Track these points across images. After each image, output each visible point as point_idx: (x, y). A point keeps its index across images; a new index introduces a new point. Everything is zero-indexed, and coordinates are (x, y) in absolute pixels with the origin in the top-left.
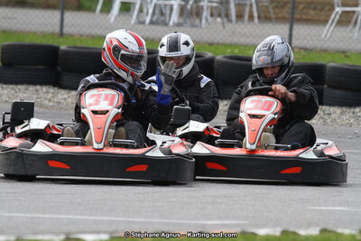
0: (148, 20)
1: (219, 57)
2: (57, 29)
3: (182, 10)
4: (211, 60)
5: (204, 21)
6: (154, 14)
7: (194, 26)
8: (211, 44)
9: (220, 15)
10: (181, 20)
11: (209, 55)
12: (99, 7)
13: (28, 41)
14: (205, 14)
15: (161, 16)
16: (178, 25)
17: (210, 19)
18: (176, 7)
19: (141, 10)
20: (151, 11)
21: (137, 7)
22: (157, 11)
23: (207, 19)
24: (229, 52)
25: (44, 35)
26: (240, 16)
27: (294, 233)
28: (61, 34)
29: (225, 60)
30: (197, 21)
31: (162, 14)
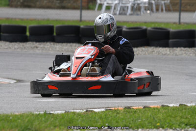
0: (118, 13)
1: (149, 28)
2: (79, 18)
3: (133, 8)
4: (146, 30)
5: (142, 13)
6: (120, 10)
7: (138, 15)
8: (145, 23)
9: (149, 10)
10: (132, 12)
11: (144, 27)
12: (96, 8)
13: (67, 24)
14: (142, 9)
15: (123, 11)
16: (131, 15)
17: (145, 12)
18: (130, 7)
19: (115, 9)
20: (119, 9)
21: (113, 8)
22: (122, 9)
23: (143, 12)
24: (153, 26)
25: (73, 21)
26: (157, 10)
27: (185, 105)
28: (81, 21)
29: (152, 29)
30: (139, 13)
31: (124, 10)
